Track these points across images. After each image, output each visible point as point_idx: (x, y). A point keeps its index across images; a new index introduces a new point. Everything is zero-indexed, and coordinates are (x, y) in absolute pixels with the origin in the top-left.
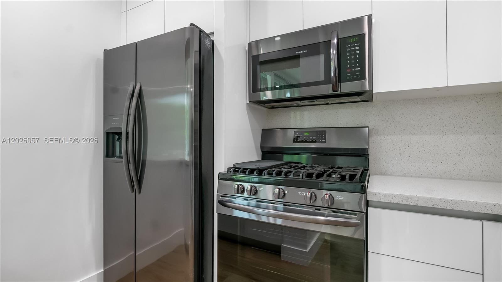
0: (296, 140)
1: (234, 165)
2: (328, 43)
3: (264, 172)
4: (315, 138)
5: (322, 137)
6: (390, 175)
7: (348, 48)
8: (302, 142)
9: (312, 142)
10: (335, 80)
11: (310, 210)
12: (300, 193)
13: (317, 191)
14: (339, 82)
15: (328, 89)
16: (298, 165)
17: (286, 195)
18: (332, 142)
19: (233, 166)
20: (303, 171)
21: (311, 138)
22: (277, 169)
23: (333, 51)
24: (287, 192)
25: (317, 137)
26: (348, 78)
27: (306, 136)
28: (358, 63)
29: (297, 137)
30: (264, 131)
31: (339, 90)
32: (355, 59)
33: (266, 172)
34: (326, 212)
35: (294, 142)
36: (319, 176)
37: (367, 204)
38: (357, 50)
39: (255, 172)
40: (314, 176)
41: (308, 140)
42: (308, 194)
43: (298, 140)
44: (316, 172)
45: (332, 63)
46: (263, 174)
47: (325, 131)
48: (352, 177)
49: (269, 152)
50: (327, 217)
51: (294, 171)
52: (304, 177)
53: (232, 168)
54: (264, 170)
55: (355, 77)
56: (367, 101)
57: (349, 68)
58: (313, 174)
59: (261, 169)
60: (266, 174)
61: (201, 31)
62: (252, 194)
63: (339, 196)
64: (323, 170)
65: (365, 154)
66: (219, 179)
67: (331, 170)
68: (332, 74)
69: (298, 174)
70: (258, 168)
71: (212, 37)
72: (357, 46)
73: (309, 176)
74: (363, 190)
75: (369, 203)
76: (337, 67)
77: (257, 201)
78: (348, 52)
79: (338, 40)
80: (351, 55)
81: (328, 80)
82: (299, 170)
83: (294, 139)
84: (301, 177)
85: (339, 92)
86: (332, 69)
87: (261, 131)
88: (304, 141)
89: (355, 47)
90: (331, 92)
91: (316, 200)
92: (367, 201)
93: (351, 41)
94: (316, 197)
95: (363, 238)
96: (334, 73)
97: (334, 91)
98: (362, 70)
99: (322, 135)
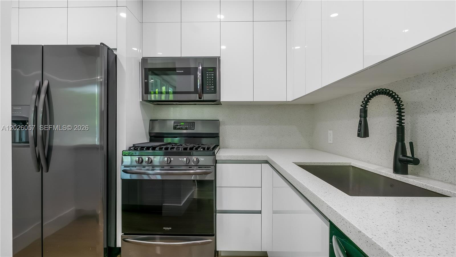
0: (175, 128)
1: (134, 145)
2: (196, 69)
3: (156, 149)
4: (188, 126)
5: (192, 126)
6: (230, 148)
7: (208, 74)
8: (179, 129)
9: (186, 129)
10: (200, 91)
11: (185, 168)
12: (180, 159)
13: (189, 157)
14: (202, 93)
15: (196, 97)
16: (177, 144)
17: (172, 161)
18: (199, 129)
19: (132, 146)
20: (181, 147)
21: (185, 126)
22: (164, 147)
23: (199, 74)
24: (172, 159)
25: (189, 126)
26: (207, 91)
27: (183, 125)
28: (213, 83)
29: (176, 125)
30: (151, 121)
31: (203, 98)
32: (211, 81)
33: (158, 148)
34: (195, 168)
35: (174, 129)
36: (191, 149)
37: (216, 162)
38: (212, 76)
39: (150, 149)
40: (188, 149)
41: (183, 128)
42: (185, 159)
43: (177, 128)
44: (189, 147)
45: (198, 81)
46: (156, 150)
47: (194, 122)
48: (208, 149)
49: (155, 137)
50: (195, 170)
51: (176, 147)
52: (182, 150)
53: (132, 147)
54: (156, 147)
55: (211, 91)
56: (219, 104)
57: (208, 86)
58: (187, 148)
59: (154, 146)
60: (158, 150)
61: (109, 49)
62: (149, 163)
63: (201, 159)
64: (193, 146)
65: (217, 137)
66: (122, 155)
67: (198, 146)
68: (199, 87)
69: (178, 149)
70: (152, 146)
71: (115, 51)
72: (212, 74)
73: (185, 149)
74: (214, 154)
75: (217, 162)
76: (201, 83)
77: (153, 167)
78: (208, 76)
79: (202, 68)
80: (209, 78)
81: (196, 91)
82: (179, 146)
83: (174, 127)
84: (180, 150)
85: (202, 99)
86: (198, 84)
87: (149, 121)
88: (181, 128)
89: (211, 74)
90: (198, 99)
91: (189, 162)
92: (216, 161)
93: (209, 70)
94: (189, 160)
95: (213, 179)
96: (200, 87)
97: (200, 98)
98: (215, 88)
99: (192, 124)
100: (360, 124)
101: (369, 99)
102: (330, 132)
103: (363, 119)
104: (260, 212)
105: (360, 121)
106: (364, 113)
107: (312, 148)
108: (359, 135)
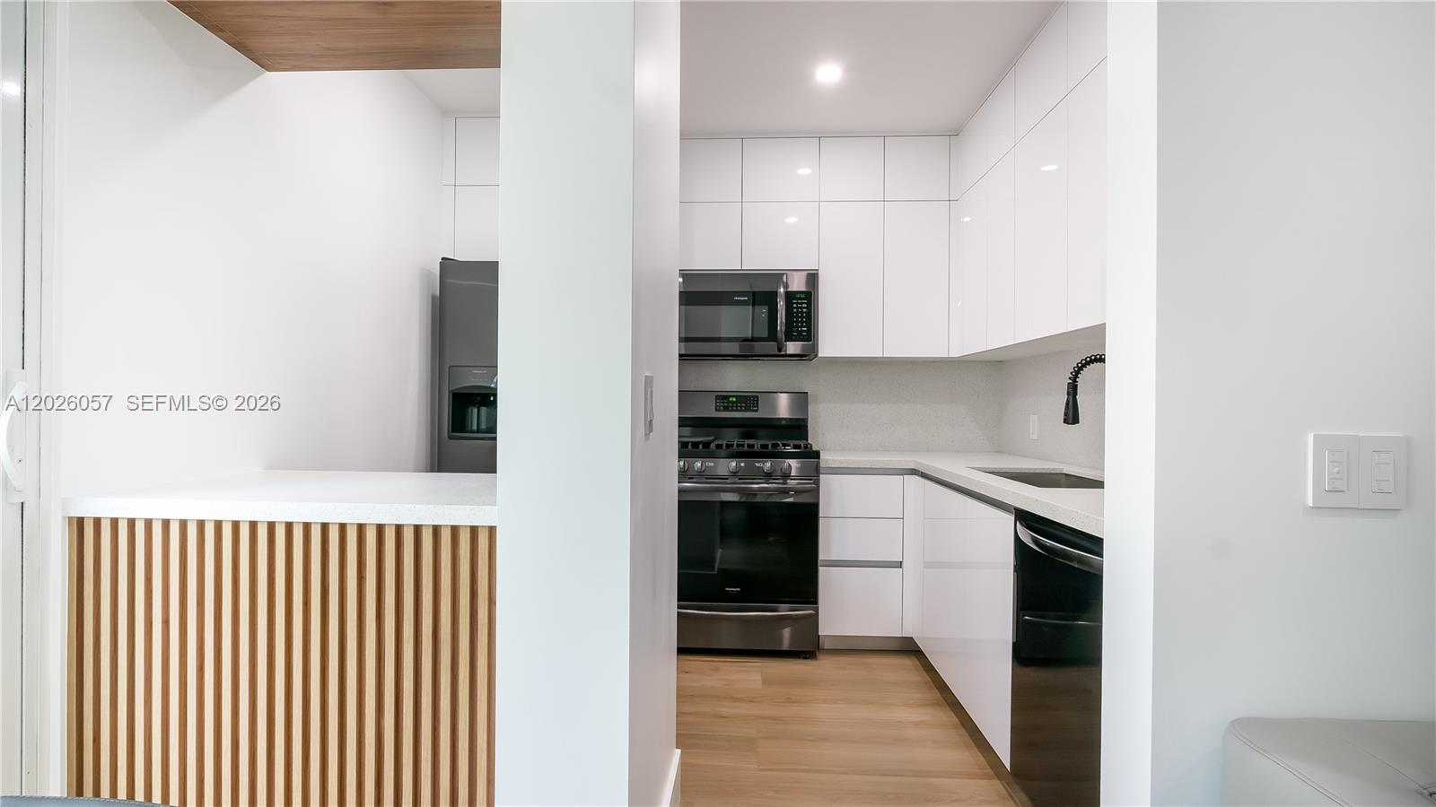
0: (719, 408)
2: (775, 294)
4: (743, 405)
5: (754, 404)
7: (795, 304)
8: (727, 409)
10: (780, 336)
12: (757, 465)
14: (785, 341)
21: (739, 404)
23: (780, 303)
24: (743, 465)
25: (746, 405)
26: (795, 337)
27: (734, 402)
28: (804, 322)
29: (719, 403)
31: (785, 350)
32: (802, 317)
35: (717, 411)
37: (819, 471)
38: (804, 308)
41: (735, 408)
43: (723, 408)
47: (758, 396)
52: (760, 448)
55: (802, 337)
57: (795, 326)
60: (714, 448)
65: (804, 426)
68: (779, 329)
72: (805, 303)
75: (822, 471)
77: (706, 479)
78: (796, 308)
79: (785, 292)
80: (798, 312)
81: (771, 337)
83: (716, 406)
85: (784, 352)
86: (779, 323)
88: (730, 408)
89: (801, 304)
90: (774, 351)
91: (774, 470)
92: (819, 468)
93: (798, 296)
96: (781, 329)
97: (780, 350)
98: (809, 331)
99: (754, 400)
100: (1067, 404)
101: (1081, 369)
102: (1034, 418)
103: (1071, 397)
104: (900, 565)
105: (1068, 401)
106: (1073, 389)
107: (999, 452)
108: (1066, 421)
